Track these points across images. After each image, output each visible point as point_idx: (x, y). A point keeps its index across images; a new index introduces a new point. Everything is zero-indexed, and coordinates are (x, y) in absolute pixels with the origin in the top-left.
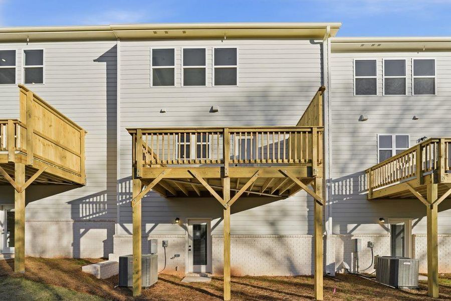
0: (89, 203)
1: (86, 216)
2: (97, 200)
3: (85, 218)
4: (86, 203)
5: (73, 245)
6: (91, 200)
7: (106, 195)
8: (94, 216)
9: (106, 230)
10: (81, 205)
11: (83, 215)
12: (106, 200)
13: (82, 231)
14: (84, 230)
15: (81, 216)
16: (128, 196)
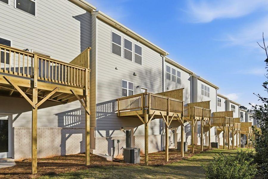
0: (70, 115)
1: (68, 125)
2: (75, 114)
3: (67, 126)
4: (68, 115)
5: (61, 146)
6: (71, 113)
7: (80, 111)
8: (73, 125)
9: (82, 134)
10: (64, 117)
11: (66, 124)
12: (80, 115)
13: (67, 135)
14: (68, 134)
15: (65, 125)
16: (101, 114)
